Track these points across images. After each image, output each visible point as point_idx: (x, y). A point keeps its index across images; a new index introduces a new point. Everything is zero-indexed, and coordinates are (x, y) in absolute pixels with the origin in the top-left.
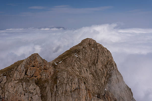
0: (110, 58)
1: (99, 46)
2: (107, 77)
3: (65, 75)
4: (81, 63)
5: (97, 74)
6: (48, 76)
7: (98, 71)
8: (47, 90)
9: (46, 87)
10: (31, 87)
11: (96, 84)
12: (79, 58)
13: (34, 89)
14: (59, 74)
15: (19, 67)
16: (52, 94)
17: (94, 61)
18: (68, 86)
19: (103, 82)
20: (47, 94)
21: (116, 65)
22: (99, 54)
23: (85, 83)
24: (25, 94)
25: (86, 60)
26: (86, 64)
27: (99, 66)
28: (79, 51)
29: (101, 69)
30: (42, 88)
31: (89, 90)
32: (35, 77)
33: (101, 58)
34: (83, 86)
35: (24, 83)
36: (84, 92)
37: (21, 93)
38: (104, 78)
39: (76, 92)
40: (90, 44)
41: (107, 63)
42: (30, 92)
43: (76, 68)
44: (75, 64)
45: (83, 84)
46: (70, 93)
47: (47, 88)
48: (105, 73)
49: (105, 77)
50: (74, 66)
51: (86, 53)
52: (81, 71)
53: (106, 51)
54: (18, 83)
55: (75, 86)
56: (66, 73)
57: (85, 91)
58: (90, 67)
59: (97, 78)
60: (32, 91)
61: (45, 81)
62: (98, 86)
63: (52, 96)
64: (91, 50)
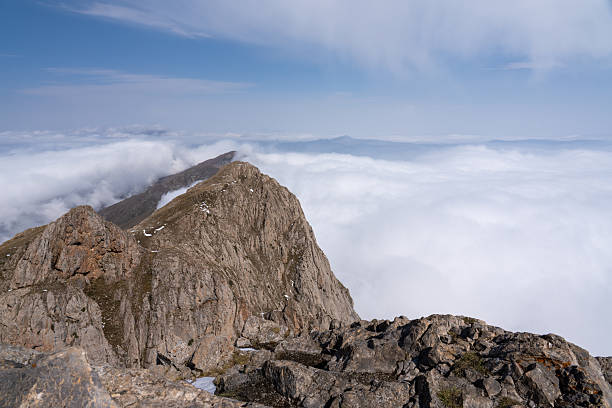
0: (297, 213)
1: (267, 182)
2: (290, 265)
3: (175, 266)
4: (218, 230)
5: (264, 257)
6: (125, 271)
7: (267, 250)
8: (122, 309)
9: (118, 303)
10: (73, 303)
11: (262, 283)
12: (215, 217)
13: (83, 310)
14: (156, 262)
15: (32, 247)
16: (136, 319)
17: (255, 224)
18: (183, 295)
19: (280, 277)
20: (122, 319)
21: (311, 231)
22: (268, 205)
23: (231, 283)
24: (52, 327)
25: (233, 221)
26: (232, 231)
27: (270, 235)
28: (214, 198)
29: (275, 245)
30: (108, 305)
31: (242, 300)
32: (85, 274)
33: (274, 215)
34: (226, 292)
35: (50, 295)
36: (229, 309)
37: (40, 324)
38: (282, 266)
39: (208, 310)
40: (243, 178)
41: (290, 228)
42: (70, 320)
43: (206, 244)
44: (204, 234)
45: (227, 285)
46: (190, 314)
47: (123, 304)
48: (286, 252)
49: (286, 264)
50: (200, 237)
51: (232, 202)
52: (220, 252)
53: (287, 194)
54: (29, 294)
55: (203, 293)
56: (176, 259)
57: (233, 303)
58: (244, 240)
59: (263, 268)
60: (75, 316)
61: (116, 285)
62: (266, 289)
63: (137, 326)
64: (247, 192)
